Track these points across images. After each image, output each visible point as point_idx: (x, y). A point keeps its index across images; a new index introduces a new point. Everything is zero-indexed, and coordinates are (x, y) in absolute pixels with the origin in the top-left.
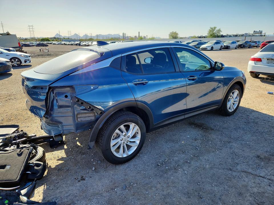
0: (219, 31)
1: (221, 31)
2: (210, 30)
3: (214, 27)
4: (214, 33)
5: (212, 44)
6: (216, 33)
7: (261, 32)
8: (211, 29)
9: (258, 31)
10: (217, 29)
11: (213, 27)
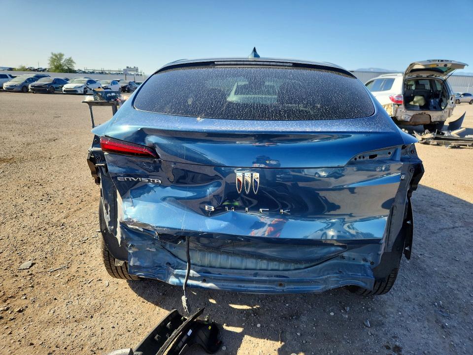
0: (70, 61)
1: (74, 62)
2: (52, 58)
3: (59, 52)
4: (61, 65)
5: (83, 83)
6: (65, 65)
7: (137, 70)
8: (54, 57)
9: (132, 67)
10: (65, 58)
11: (57, 52)
